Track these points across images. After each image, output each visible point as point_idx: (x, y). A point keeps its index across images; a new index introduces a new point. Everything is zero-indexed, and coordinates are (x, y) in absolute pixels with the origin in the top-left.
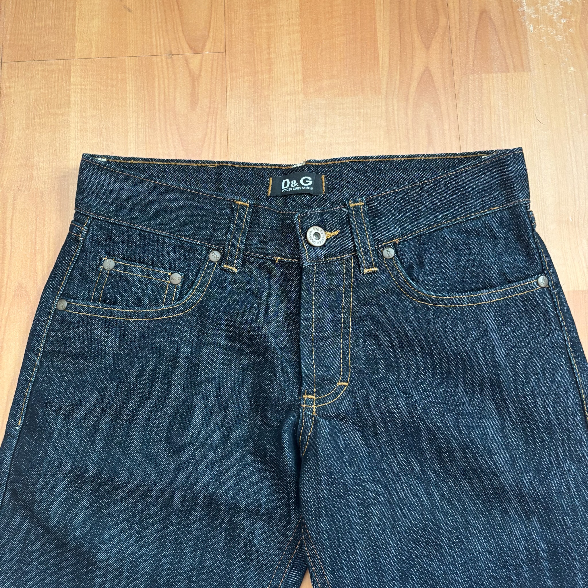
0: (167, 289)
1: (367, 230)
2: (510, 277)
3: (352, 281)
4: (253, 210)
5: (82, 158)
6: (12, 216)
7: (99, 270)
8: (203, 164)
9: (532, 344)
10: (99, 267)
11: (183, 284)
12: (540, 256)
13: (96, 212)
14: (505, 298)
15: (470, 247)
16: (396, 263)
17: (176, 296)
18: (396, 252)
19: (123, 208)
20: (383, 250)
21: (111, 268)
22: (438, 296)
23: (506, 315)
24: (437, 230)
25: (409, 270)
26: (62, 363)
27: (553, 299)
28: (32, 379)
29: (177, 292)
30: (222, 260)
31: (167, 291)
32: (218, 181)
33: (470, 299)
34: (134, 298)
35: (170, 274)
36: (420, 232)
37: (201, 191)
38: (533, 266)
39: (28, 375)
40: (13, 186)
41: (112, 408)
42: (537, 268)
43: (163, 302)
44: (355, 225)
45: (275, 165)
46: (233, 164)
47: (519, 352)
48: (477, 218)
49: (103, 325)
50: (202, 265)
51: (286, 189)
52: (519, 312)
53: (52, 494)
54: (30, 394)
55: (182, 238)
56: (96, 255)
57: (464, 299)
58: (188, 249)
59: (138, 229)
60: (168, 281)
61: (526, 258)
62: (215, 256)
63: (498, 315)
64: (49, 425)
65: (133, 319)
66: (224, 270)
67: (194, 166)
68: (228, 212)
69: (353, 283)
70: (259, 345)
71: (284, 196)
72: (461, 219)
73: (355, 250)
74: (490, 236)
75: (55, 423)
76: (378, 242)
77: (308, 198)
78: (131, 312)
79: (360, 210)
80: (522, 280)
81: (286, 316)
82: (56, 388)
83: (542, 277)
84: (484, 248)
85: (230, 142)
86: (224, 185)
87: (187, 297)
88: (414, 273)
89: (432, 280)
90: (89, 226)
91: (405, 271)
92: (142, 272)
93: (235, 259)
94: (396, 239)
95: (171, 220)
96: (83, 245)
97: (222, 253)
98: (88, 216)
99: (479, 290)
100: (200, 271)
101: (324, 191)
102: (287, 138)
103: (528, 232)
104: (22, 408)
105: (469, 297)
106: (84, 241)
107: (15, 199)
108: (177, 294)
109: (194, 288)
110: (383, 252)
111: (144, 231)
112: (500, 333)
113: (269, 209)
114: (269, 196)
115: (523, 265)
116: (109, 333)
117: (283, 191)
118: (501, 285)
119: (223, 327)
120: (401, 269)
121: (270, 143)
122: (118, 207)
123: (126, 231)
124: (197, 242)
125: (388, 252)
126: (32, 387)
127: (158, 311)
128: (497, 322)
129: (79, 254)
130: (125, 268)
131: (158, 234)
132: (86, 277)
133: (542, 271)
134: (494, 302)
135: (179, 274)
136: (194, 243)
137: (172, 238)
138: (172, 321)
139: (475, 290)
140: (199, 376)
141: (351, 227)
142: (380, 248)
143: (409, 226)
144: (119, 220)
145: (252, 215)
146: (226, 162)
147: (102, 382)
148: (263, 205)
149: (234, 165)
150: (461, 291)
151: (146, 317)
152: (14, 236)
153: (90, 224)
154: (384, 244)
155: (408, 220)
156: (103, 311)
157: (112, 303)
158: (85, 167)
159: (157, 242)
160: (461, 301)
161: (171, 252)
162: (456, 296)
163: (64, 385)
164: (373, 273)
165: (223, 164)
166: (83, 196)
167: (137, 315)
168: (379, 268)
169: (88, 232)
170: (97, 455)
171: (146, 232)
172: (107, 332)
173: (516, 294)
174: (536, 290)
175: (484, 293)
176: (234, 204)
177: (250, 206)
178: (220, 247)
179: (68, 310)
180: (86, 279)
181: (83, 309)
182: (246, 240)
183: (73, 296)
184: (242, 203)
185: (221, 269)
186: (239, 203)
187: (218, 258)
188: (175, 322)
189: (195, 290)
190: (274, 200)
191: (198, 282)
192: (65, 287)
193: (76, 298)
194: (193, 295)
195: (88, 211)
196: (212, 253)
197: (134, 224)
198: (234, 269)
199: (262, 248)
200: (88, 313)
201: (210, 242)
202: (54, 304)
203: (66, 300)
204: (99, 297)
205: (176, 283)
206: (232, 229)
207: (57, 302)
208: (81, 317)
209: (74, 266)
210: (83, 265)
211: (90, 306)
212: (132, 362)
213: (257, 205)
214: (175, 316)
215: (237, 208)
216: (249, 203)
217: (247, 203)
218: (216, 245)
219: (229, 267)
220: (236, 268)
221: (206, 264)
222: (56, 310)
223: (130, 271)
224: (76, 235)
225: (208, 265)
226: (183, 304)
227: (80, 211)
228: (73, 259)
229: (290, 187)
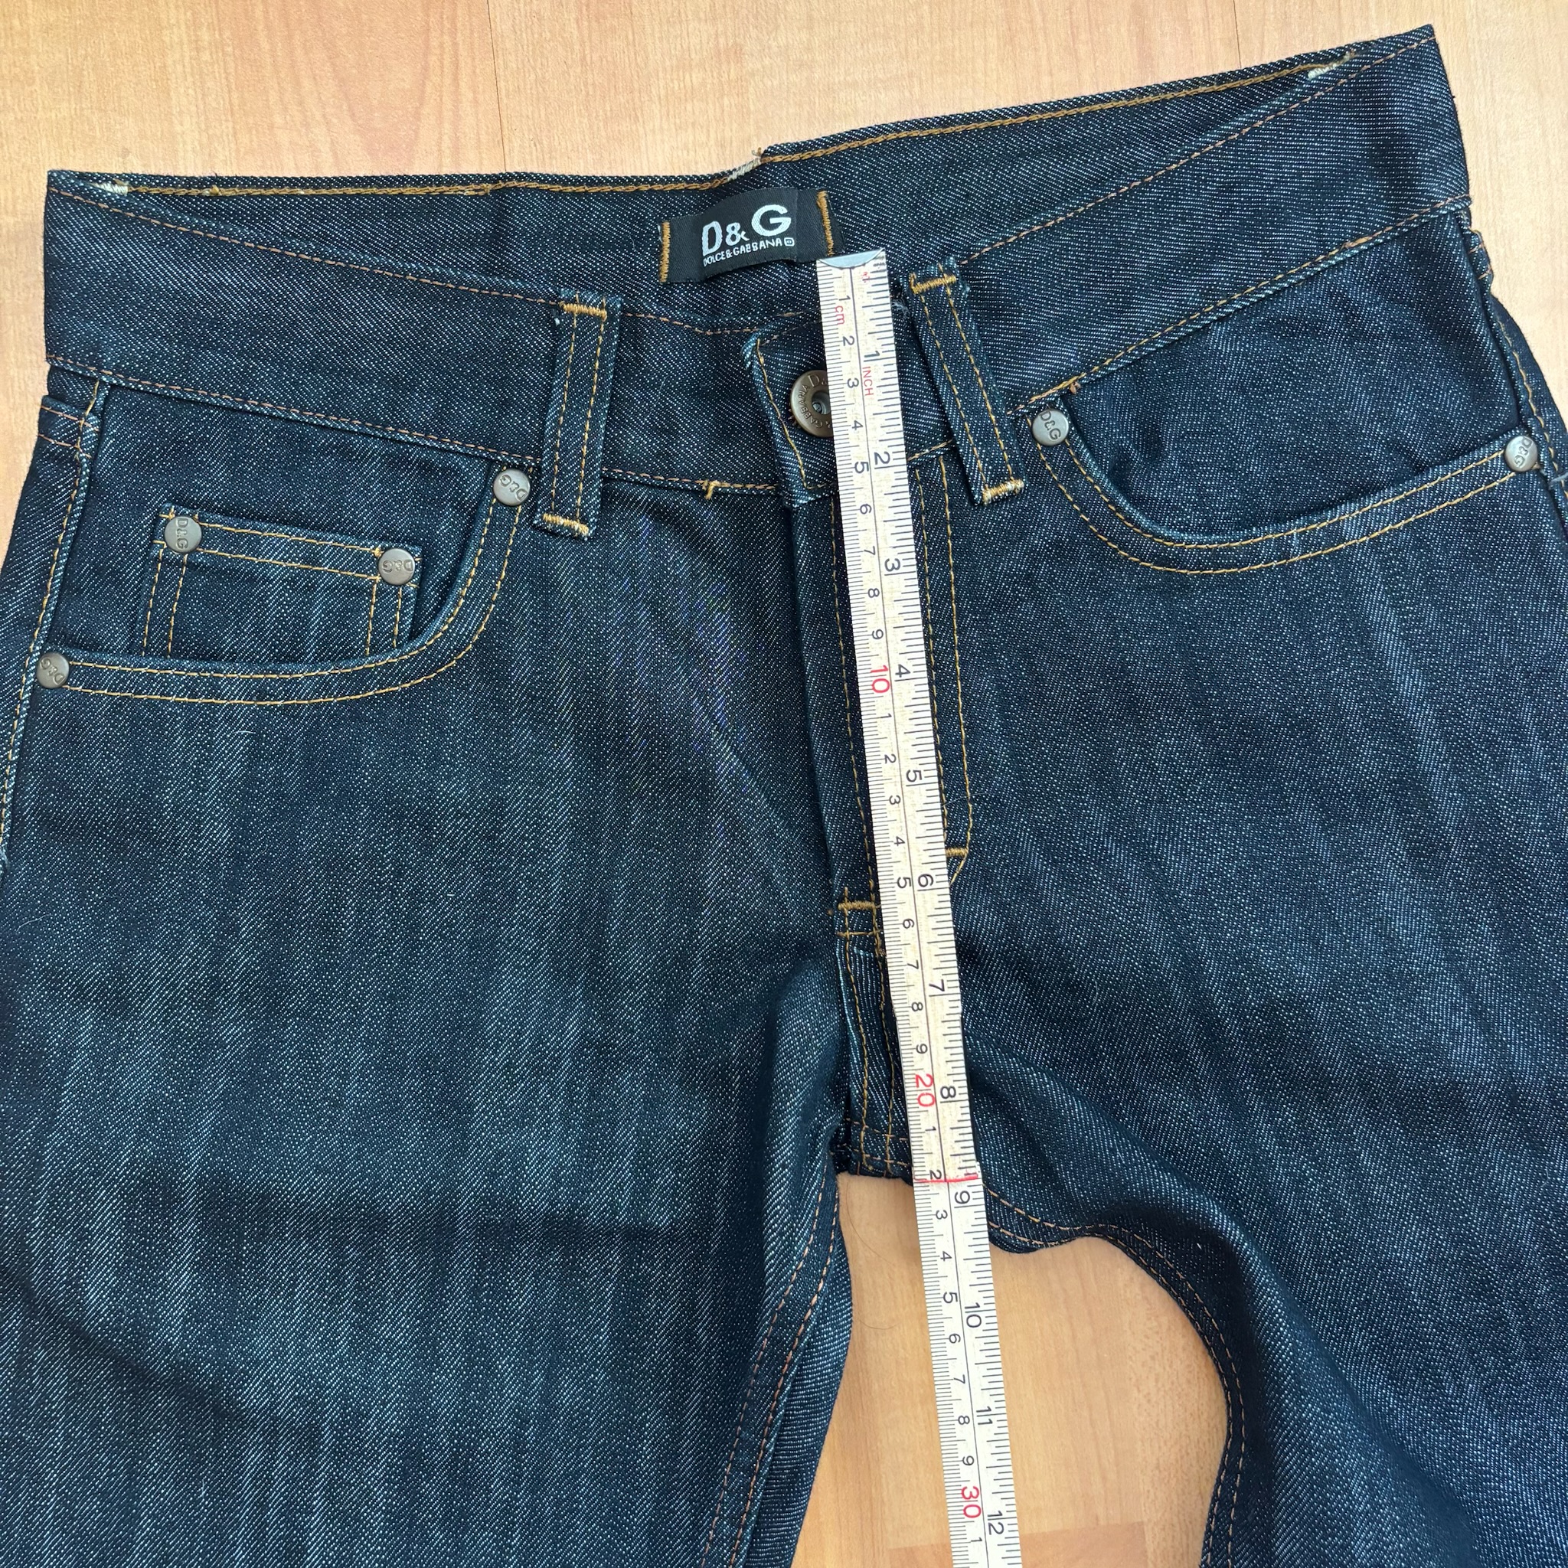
0: (374, 600)
1: (977, 364)
2: (1422, 453)
3: (950, 532)
4: (621, 329)
5: (49, 186)
7: (154, 553)
8: (444, 188)
9: (1504, 649)
10: (151, 545)
11: (421, 583)
12: (1509, 373)
13: (118, 366)
14: (1412, 519)
15: (1294, 376)
16: (1078, 456)
17: (403, 623)
18: (1074, 421)
19: (206, 347)
20: (1032, 422)
21: (191, 546)
22: (1212, 543)
23: (1419, 571)
24: (1189, 334)
25: (1119, 475)
27: (1555, 503)
29: (407, 607)
30: (537, 498)
31: (373, 608)
32: (496, 240)
33: (1309, 536)
34: (275, 635)
35: (377, 552)
36: (1139, 348)
37: (450, 277)
38: (1489, 411)
41: (245, 977)
42: (1503, 412)
43: (365, 643)
44: (938, 350)
45: (676, 180)
46: (542, 182)
47: (1466, 680)
48: (1309, 278)
49: (189, 725)
50: (473, 519)
51: (714, 254)
52: (1455, 558)
53: (82, 1237)
55: (403, 434)
56: (139, 505)
57: (1292, 539)
58: (425, 468)
59: (262, 415)
60: (372, 577)
61: (1464, 387)
62: (512, 487)
63: (1396, 574)
65: (280, 703)
66: (546, 531)
67: (418, 196)
68: (542, 341)
69: (953, 539)
70: (684, 763)
71: (712, 279)
72: (1260, 290)
73: (948, 433)
74: (1350, 334)
76: (1015, 396)
77: (783, 275)
78: (272, 680)
79: (947, 301)
80: (1457, 458)
81: (756, 668)
82: (67, 925)
83: (1520, 438)
84: (1334, 372)
86: (517, 254)
87: (440, 626)
88: (1135, 480)
89: (1192, 494)
90: (102, 413)
91: (1108, 476)
92: (290, 551)
93: (577, 493)
94: (1067, 379)
95: (363, 378)
96: (91, 476)
97: (535, 476)
98: (94, 380)
99: (1332, 505)
100: (469, 538)
101: (831, 247)
103: (1468, 305)
105: (1305, 532)
106: (94, 460)
108: (406, 615)
109: (459, 596)
110: (1035, 427)
111: (280, 418)
112: (1404, 629)
113: (670, 324)
114: (665, 285)
115: (1458, 410)
116: (210, 751)
117: (706, 261)
118: (1396, 481)
119: (566, 714)
120: (1095, 473)
122: (188, 345)
123: (224, 424)
124: (451, 443)
125: (1049, 426)
127: (354, 672)
128: (1393, 598)
129: (84, 505)
130: (232, 542)
131: (326, 427)
132: (117, 579)
133: (1519, 423)
134: (1378, 537)
135: (407, 550)
136: (442, 450)
137: (371, 436)
138: (400, 702)
139: (1319, 508)
140: (505, 868)
141: (924, 358)
142: (1023, 416)
143: (1105, 331)
144: (196, 389)
145: (619, 345)
146: (519, 177)
147: (206, 902)
148: (651, 310)
149: (545, 187)
150: (1280, 518)
151: (317, 693)
153: (103, 406)
154: (1034, 399)
155: (1096, 313)
156: (183, 682)
157: (208, 655)
158: (62, 216)
159: (324, 450)
160: (1283, 549)
161: (371, 483)
162: (1266, 536)
163: (92, 915)
164: (1012, 496)
165: (511, 184)
166: (71, 314)
167: (290, 688)
168: (1028, 480)
169: (101, 434)
170: (210, 1117)
171: (288, 420)
172: (204, 747)
173: (1442, 503)
174: (1503, 484)
175: (1347, 515)
176: (559, 315)
177: (611, 318)
178: (523, 455)
179: (75, 686)
180: (118, 583)
181: (121, 681)
182: (606, 428)
183: (84, 640)
184: (584, 309)
185: (534, 527)
186: (576, 308)
187: (521, 494)
188: (410, 706)
189: (462, 601)
190: (680, 296)
191: (468, 576)
192: (55, 613)
193: (93, 646)
194: (459, 617)
195: (92, 365)
196: (501, 476)
197: (246, 400)
198: (576, 525)
199: (659, 453)
200: (140, 693)
201: (491, 442)
202: (26, 669)
203: (65, 655)
204: (166, 638)
205: (398, 581)
206: (561, 395)
207: (36, 664)
208: (117, 706)
209: (72, 546)
210: (101, 541)
211: (143, 670)
212: (292, 835)
213: (634, 312)
214: (408, 685)
215: (568, 325)
216: (607, 308)
217: (601, 308)
218: (511, 452)
219: (561, 521)
220: (584, 521)
221: (488, 515)
222: (37, 689)
223: (252, 550)
224: (63, 443)
225: (493, 518)
226: (430, 647)
227: (65, 363)
228: (65, 524)
229: (724, 246)
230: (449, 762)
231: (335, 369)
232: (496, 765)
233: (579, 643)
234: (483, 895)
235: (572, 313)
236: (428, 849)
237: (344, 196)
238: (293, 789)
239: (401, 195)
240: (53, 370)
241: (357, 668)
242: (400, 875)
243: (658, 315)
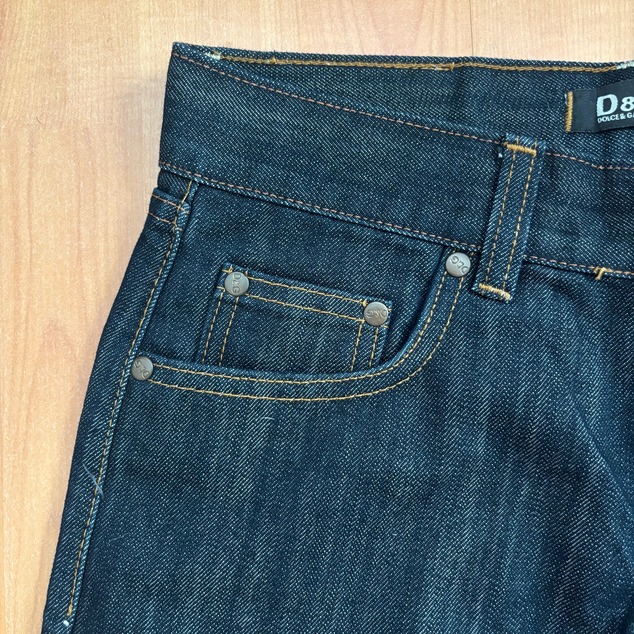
0: (360, 335)
4: (543, 163)
5: (173, 52)
6: (30, 180)
7: (217, 295)
8: (423, 65)
10: (215, 289)
11: (391, 325)
13: (205, 172)
17: (377, 351)
19: (262, 162)
21: (241, 292)
26: (148, 489)
28: (90, 523)
29: (380, 341)
30: (476, 273)
31: (358, 340)
32: (456, 100)
35: (364, 303)
39: (81, 514)
40: (28, 116)
41: (258, 586)
43: (351, 362)
45: (578, 65)
46: (488, 63)
49: (231, 412)
50: (430, 283)
51: (608, 115)
54: (88, 554)
55: (388, 227)
56: (208, 263)
58: (401, 249)
59: (295, 209)
60: (360, 320)
62: (458, 264)
64: (129, 621)
65: (292, 400)
66: (481, 295)
67: (404, 70)
71: (604, 132)
75: (142, 617)
78: (289, 384)
82: (140, 542)
85: (477, 17)
86: (471, 110)
87: (404, 354)
90: (192, 202)
92: (307, 300)
93: (505, 271)
95: (363, 186)
96: (181, 243)
97: (476, 258)
98: (189, 180)
100: (427, 298)
102: (597, 6)
104: (72, 580)
106: (184, 233)
107: (33, 144)
108: (379, 346)
109: (418, 336)
111: (307, 211)
113: (576, 162)
114: (569, 133)
116: (243, 429)
117: (601, 120)
121: (563, 18)
122: (251, 160)
123: (270, 213)
124: (420, 234)
126: (91, 539)
127: (343, 382)
129: (174, 262)
130: (271, 291)
131: (337, 219)
132: (190, 310)
135: (383, 303)
136: (413, 238)
137: (366, 226)
138: (371, 403)
144: (254, 189)
146: (475, 60)
147: (235, 534)
149: (489, 66)
151: (317, 394)
152: (35, 222)
153: (193, 198)
156: (229, 383)
157: (248, 365)
158: (179, 72)
159: (334, 234)
161: (362, 257)
163: (156, 535)
165: (467, 64)
166: (179, 136)
167: (300, 390)
169: (190, 216)
171: (312, 213)
172: (240, 426)
176: (502, 151)
177: (539, 155)
178: (469, 244)
179: (156, 380)
180: (190, 313)
181: (188, 380)
182: (530, 230)
183: (165, 349)
184: (521, 148)
185: (472, 292)
186: (515, 147)
187: (465, 269)
188: (377, 406)
189: (420, 339)
190: (581, 141)
191: (425, 323)
192: (147, 330)
193: (171, 355)
194: (416, 350)
195: (189, 170)
196: (451, 257)
197: (286, 198)
198: (503, 293)
199: (565, 247)
200: (199, 389)
201: (448, 234)
202: (125, 366)
203: (151, 359)
204: (220, 351)
205: (376, 324)
206: (500, 206)
207: (132, 364)
208: (184, 396)
209: (163, 287)
210: (183, 286)
211: (203, 374)
212: (295, 491)
213: (552, 152)
214: (377, 392)
215: (509, 158)
216: (537, 149)
217: (533, 148)
218: (461, 241)
219: (491, 289)
220: (507, 290)
221: (441, 282)
222: (132, 381)
223: (282, 297)
224: (165, 220)
225: (445, 285)
226: (395, 368)
227: (171, 168)
228: (160, 273)
229: (618, 111)
230: (402, 447)
231: (345, 181)
232: (434, 451)
233: (499, 372)
234: (416, 536)
235: (512, 150)
236: (383, 505)
237: (356, 67)
238: (297, 457)
239: (393, 68)
240: (162, 172)
241: (345, 380)
242: (364, 521)
243: (569, 155)
